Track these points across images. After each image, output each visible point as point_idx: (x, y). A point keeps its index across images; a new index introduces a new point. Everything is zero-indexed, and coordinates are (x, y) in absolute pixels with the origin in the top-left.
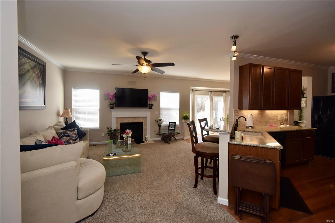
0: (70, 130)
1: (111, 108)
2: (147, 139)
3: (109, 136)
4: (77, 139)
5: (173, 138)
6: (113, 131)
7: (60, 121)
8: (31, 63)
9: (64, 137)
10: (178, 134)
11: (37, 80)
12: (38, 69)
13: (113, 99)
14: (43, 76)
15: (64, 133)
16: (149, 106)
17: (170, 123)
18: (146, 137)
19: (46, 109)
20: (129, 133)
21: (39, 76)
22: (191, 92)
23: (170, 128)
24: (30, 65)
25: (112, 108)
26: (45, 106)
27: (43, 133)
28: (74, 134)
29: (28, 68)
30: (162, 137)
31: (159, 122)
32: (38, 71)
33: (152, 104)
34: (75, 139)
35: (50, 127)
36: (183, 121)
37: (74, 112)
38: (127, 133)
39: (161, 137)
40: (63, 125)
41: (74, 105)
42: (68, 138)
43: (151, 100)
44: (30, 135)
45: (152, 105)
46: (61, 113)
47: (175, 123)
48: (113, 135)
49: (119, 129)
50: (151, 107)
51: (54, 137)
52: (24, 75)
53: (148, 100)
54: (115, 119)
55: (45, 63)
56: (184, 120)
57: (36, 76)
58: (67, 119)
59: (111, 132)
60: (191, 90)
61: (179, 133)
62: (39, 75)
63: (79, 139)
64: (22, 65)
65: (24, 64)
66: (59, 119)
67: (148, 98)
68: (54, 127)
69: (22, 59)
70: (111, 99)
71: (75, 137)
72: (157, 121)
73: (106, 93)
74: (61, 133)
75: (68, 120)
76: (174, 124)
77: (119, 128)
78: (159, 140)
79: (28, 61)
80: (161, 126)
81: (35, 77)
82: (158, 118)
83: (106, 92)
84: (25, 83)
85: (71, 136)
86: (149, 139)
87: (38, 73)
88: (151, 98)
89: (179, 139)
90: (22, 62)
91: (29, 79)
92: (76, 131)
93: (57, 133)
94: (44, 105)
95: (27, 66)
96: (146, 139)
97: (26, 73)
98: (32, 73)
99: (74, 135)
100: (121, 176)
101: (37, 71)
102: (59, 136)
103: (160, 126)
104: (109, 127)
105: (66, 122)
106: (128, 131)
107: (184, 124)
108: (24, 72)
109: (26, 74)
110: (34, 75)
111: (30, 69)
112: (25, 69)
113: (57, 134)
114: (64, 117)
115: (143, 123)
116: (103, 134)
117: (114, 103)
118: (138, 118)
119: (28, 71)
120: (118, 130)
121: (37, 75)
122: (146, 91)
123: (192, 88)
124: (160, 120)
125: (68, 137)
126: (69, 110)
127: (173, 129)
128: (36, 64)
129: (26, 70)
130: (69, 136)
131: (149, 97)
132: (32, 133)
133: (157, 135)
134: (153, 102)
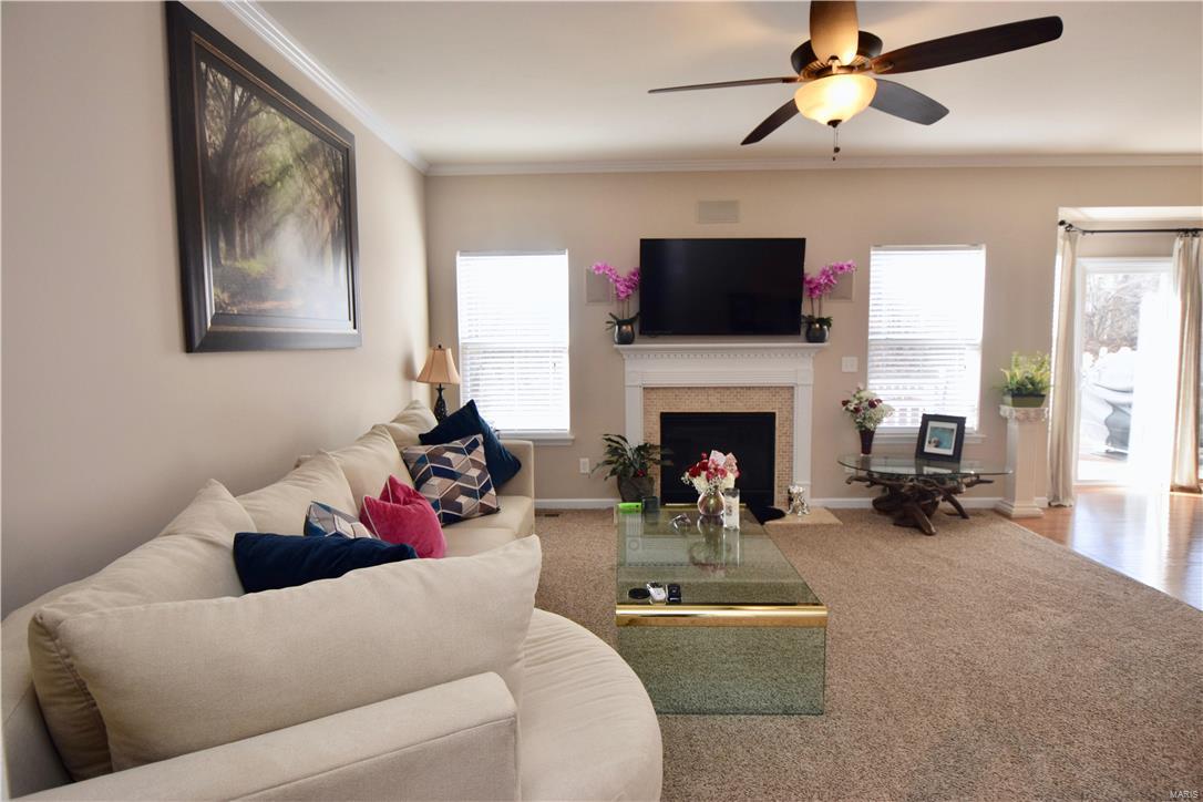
0: (457, 443)
1: (619, 343)
2: (796, 502)
3: (615, 477)
4: (486, 488)
5: (946, 506)
6: (630, 454)
7: (416, 402)
8: (294, 136)
9: (435, 481)
10: (979, 482)
11: (323, 218)
12: (326, 164)
13: (628, 296)
14: (344, 200)
15: (433, 457)
16: (809, 329)
17: (927, 418)
18: (795, 490)
19: (361, 346)
20: (723, 473)
21: (331, 199)
22: (1060, 242)
23: (929, 449)
24: (293, 148)
25: (625, 339)
26: (355, 331)
27: (351, 459)
28: (475, 463)
29: (284, 156)
30: (880, 495)
31: (862, 416)
32: (326, 175)
33: (825, 316)
34: (477, 488)
35: (376, 431)
36: (1007, 410)
37: (467, 361)
38: (716, 469)
39: (877, 491)
40: (426, 422)
41: (465, 331)
42: (450, 484)
43: (820, 297)
44: (297, 466)
45: (826, 322)
46: (419, 367)
47: (960, 421)
48: (632, 469)
49: (659, 443)
50: (816, 331)
51: (392, 481)
52: (269, 187)
53: (805, 294)
54: (639, 392)
55: (351, 137)
56: (1014, 405)
57: (318, 197)
58: (440, 390)
59: (622, 455)
60: (1061, 229)
61: (982, 478)
62: (331, 191)
63: (492, 491)
64: (259, 141)
65: (269, 136)
66: (410, 395)
67: (806, 286)
68: (392, 431)
69: (257, 113)
70: (623, 295)
71: (480, 478)
72: (857, 410)
73: (598, 268)
74: (422, 460)
75: (443, 398)
76: (954, 426)
77: (656, 440)
78: (861, 511)
79: (282, 126)
80: (873, 433)
81: (313, 202)
82: (859, 391)
83: (599, 265)
84: (277, 225)
85: (461, 474)
86: (808, 501)
87: (325, 183)
88: (818, 286)
89: (978, 513)
90: (260, 130)
91: (289, 211)
92: (481, 449)
93: (406, 460)
94: (355, 328)
95: (281, 146)
96: (791, 500)
97: (277, 180)
98: (300, 181)
99: (475, 473)
100: (710, 719)
101: (321, 173)
102: (413, 475)
103: (867, 437)
104: (613, 432)
105: (439, 408)
106: (717, 458)
107: (1013, 426)
108: (267, 176)
109: (279, 184)
110: (308, 191)
111: (291, 161)
112: (271, 161)
113: (406, 462)
114: (432, 384)
115: (774, 414)
116: (585, 465)
117: (632, 315)
118: (749, 388)
119: (285, 171)
120: (652, 447)
121: (322, 191)
122: (795, 248)
123: (1067, 213)
124: (872, 405)
125: (449, 481)
126: (449, 351)
127: (950, 452)
128: (317, 140)
129: (278, 165)
130: (452, 475)
131: (810, 282)
132: (306, 460)
133: (855, 482)
134: (828, 308)
